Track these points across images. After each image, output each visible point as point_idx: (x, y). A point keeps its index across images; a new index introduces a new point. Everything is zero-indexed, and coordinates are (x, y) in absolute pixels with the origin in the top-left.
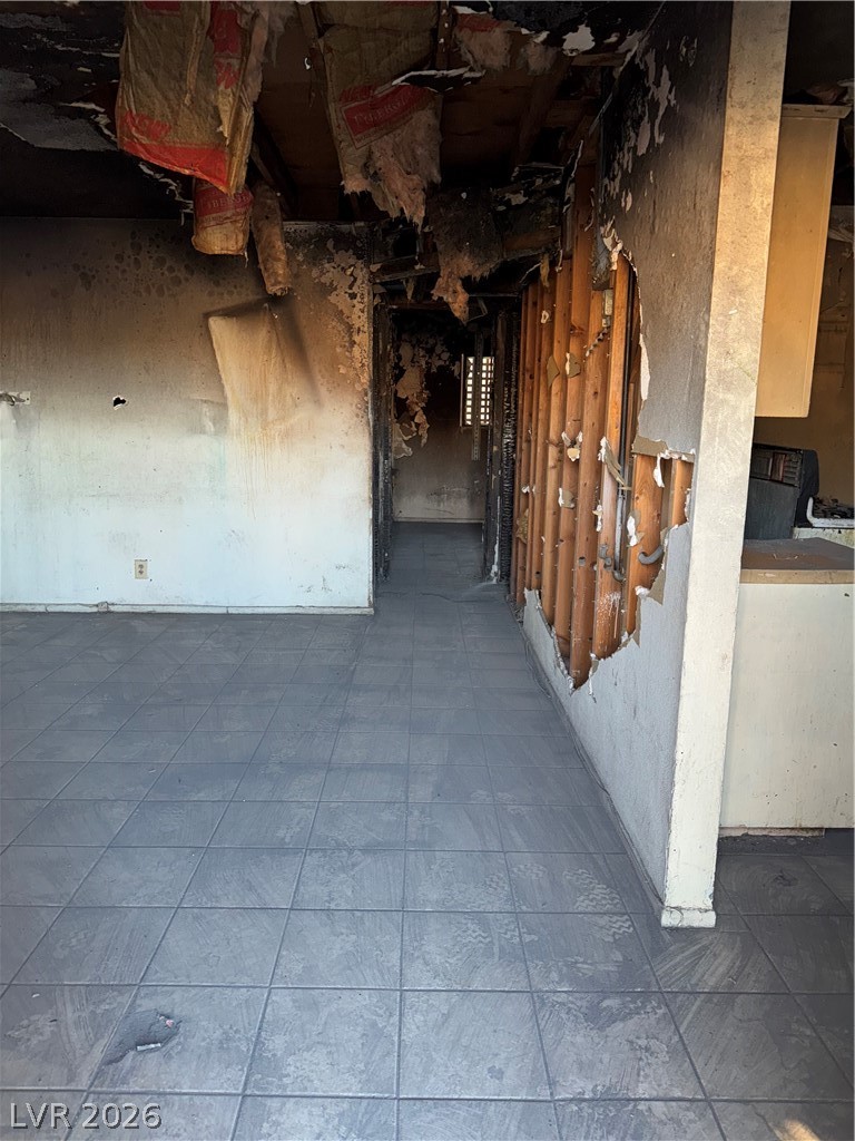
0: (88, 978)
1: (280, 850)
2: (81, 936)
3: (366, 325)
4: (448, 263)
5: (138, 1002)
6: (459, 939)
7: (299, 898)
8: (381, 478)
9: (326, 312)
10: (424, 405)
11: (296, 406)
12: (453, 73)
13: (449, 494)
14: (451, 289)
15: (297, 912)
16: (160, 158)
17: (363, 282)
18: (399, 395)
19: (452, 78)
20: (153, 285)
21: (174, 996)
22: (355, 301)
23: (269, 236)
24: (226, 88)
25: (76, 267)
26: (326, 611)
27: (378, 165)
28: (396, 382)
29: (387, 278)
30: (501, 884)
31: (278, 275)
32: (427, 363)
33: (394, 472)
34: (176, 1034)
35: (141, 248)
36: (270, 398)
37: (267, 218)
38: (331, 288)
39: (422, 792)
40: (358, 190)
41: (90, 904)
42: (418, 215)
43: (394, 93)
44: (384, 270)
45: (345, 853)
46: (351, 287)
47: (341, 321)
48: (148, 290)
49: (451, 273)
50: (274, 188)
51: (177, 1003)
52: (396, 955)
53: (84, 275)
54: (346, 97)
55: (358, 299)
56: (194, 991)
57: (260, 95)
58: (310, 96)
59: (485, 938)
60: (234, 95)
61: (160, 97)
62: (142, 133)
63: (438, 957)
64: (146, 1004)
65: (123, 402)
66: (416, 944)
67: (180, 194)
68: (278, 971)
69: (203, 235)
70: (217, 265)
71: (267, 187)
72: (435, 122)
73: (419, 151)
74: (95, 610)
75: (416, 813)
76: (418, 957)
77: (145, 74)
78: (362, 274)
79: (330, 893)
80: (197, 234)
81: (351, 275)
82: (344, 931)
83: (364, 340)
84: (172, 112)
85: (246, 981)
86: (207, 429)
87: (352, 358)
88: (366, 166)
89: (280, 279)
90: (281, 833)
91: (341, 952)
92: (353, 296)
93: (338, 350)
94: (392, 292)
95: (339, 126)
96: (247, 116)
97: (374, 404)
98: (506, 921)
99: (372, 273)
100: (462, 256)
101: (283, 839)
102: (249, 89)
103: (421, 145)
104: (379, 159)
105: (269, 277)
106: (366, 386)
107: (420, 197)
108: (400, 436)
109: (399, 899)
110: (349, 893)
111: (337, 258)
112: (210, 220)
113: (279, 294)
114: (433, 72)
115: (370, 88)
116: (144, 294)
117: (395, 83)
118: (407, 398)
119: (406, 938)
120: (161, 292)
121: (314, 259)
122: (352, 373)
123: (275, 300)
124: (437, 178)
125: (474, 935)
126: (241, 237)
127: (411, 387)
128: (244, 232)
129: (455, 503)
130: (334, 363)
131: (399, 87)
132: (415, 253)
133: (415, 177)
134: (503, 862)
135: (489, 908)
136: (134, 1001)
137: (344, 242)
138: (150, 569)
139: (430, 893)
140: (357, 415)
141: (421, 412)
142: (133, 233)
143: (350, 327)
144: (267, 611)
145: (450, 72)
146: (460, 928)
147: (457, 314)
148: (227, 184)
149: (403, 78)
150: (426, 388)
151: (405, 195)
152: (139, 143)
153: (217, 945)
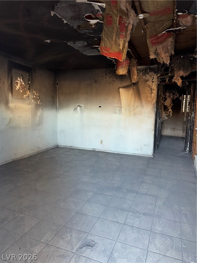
0: (79, 229)
1: (123, 210)
2: (79, 219)
3: (156, 88)
4: (177, 73)
5: (88, 237)
6: (164, 242)
7: (126, 222)
8: (158, 124)
9: (146, 86)
10: (171, 107)
11: (137, 107)
12: (178, 28)
13: (177, 129)
14: (177, 79)
15: (125, 225)
16: (108, 55)
17: (156, 79)
18: (165, 105)
19: (178, 30)
20: (109, 82)
21: (95, 237)
22: (153, 83)
23: (134, 70)
24: (122, 39)
25: (94, 79)
26: (141, 155)
27: (158, 52)
28: (164, 101)
29: (161, 77)
30: (178, 230)
31: (135, 78)
32: (173, 97)
33: (162, 123)
34: (94, 246)
35: (107, 75)
36: (132, 105)
37: (133, 66)
38: (148, 80)
39: (160, 203)
40: (153, 58)
41: (81, 213)
42: (168, 62)
43: (163, 35)
44: (161, 76)
45: (138, 214)
46: (152, 80)
47: (150, 88)
48: (108, 83)
49: (177, 75)
50: (135, 59)
51: (96, 239)
52: (147, 241)
53: (95, 81)
54: (151, 37)
55: (154, 82)
56: (99, 237)
57: (130, 39)
58: (143, 38)
59: (172, 243)
60: (123, 40)
61: (109, 43)
62: (105, 50)
63: (158, 245)
64: (89, 238)
65: (101, 107)
66: (153, 240)
67: (115, 62)
68: (119, 238)
69: (118, 71)
70: (122, 77)
71: (134, 59)
72: (173, 40)
73: (169, 47)
74: (92, 150)
75: (158, 208)
76: (153, 243)
77: (106, 39)
78: (155, 77)
79: (133, 222)
80: (117, 71)
81: (153, 77)
82: (135, 232)
83: (155, 92)
84: (111, 45)
85: (111, 238)
86: (117, 112)
87: (151, 96)
88: (155, 52)
89: (135, 79)
90: (124, 206)
91: (134, 237)
92: (153, 82)
93: (148, 94)
94: (163, 80)
95: (149, 44)
96: (127, 44)
97: (156, 107)
98: (178, 240)
99: (158, 76)
100: (180, 71)
101: (124, 207)
102: (127, 39)
103: (169, 46)
104: (158, 50)
105: (133, 79)
106: (154, 103)
107: (169, 58)
108: (165, 114)
109: (150, 228)
110: (138, 223)
111: (150, 74)
112: (120, 67)
113: (135, 82)
114: (173, 29)
115: (157, 34)
116: (107, 84)
117: (163, 33)
118: (167, 105)
119: (151, 238)
120: (110, 84)
121: (144, 74)
122: (151, 100)
123: (134, 84)
124: (173, 53)
125: (169, 242)
126: (126, 70)
127: (168, 102)
128: (127, 69)
129: (179, 131)
130: (147, 97)
131: (164, 33)
132: (169, 71)
133: (168, 54)
134: (180, 225)
135: (174, 236)
136: (87, 236)
137: (151, 70)
138: (103, 142)
139: (158, 228)
140: (152, 109)
141: (171, 109)
142: (106, 71)
143: (152, 89)
144: (127, 154)
145: (177, 28)
146: (165, 239)
147: (179, 85)
148: (121, 59)
149: (165, 31)
150: (172, 103)
151: (165, 58)
152: (105, 53)
153: (106, 228)
